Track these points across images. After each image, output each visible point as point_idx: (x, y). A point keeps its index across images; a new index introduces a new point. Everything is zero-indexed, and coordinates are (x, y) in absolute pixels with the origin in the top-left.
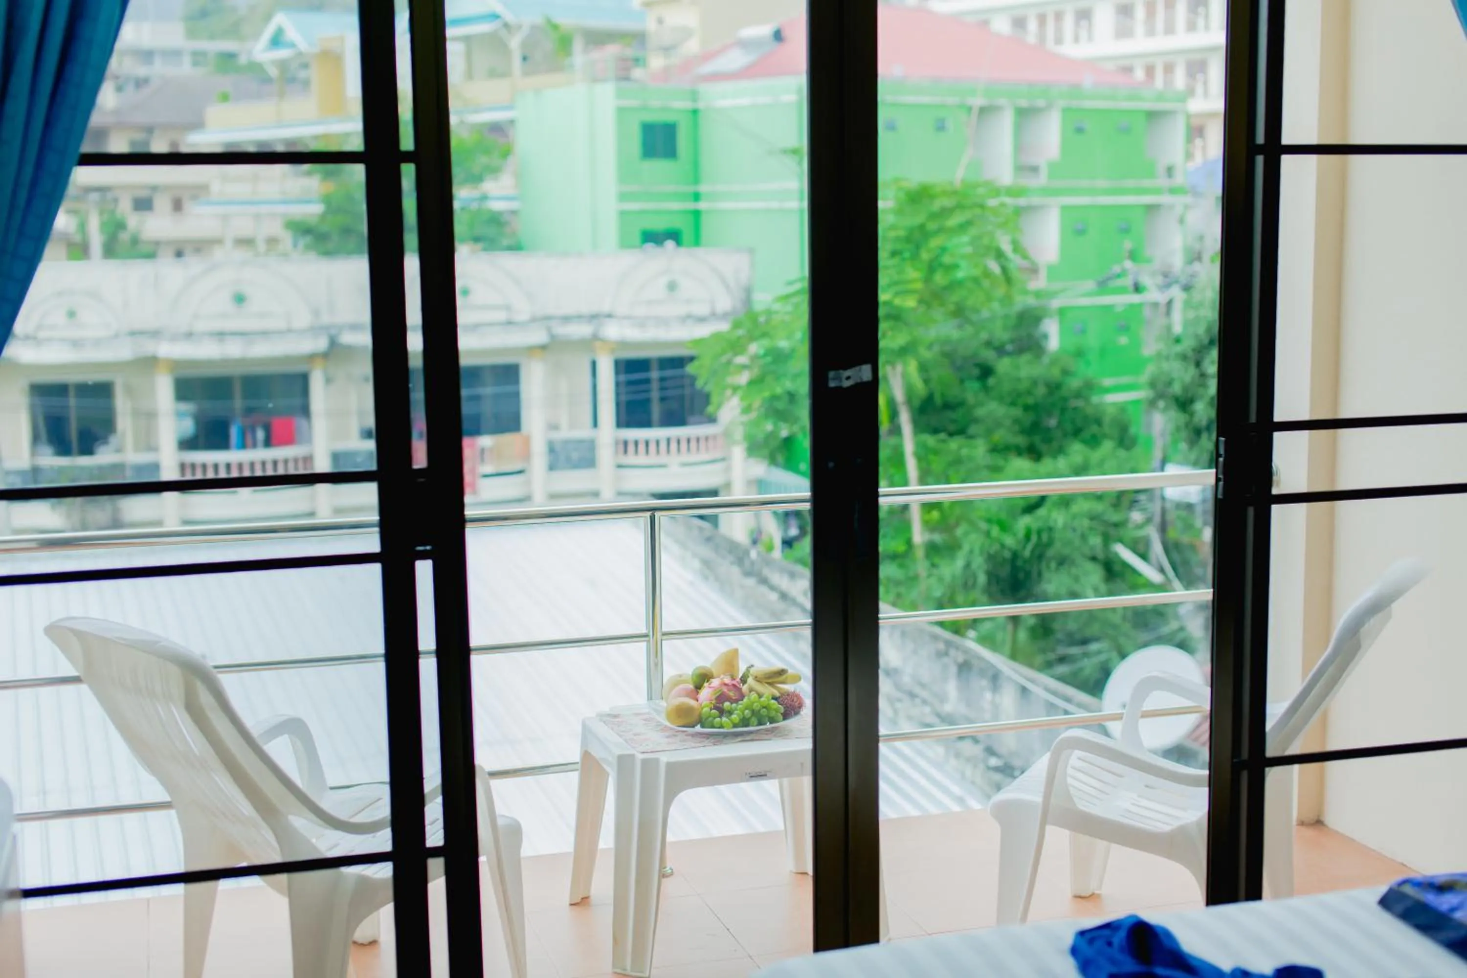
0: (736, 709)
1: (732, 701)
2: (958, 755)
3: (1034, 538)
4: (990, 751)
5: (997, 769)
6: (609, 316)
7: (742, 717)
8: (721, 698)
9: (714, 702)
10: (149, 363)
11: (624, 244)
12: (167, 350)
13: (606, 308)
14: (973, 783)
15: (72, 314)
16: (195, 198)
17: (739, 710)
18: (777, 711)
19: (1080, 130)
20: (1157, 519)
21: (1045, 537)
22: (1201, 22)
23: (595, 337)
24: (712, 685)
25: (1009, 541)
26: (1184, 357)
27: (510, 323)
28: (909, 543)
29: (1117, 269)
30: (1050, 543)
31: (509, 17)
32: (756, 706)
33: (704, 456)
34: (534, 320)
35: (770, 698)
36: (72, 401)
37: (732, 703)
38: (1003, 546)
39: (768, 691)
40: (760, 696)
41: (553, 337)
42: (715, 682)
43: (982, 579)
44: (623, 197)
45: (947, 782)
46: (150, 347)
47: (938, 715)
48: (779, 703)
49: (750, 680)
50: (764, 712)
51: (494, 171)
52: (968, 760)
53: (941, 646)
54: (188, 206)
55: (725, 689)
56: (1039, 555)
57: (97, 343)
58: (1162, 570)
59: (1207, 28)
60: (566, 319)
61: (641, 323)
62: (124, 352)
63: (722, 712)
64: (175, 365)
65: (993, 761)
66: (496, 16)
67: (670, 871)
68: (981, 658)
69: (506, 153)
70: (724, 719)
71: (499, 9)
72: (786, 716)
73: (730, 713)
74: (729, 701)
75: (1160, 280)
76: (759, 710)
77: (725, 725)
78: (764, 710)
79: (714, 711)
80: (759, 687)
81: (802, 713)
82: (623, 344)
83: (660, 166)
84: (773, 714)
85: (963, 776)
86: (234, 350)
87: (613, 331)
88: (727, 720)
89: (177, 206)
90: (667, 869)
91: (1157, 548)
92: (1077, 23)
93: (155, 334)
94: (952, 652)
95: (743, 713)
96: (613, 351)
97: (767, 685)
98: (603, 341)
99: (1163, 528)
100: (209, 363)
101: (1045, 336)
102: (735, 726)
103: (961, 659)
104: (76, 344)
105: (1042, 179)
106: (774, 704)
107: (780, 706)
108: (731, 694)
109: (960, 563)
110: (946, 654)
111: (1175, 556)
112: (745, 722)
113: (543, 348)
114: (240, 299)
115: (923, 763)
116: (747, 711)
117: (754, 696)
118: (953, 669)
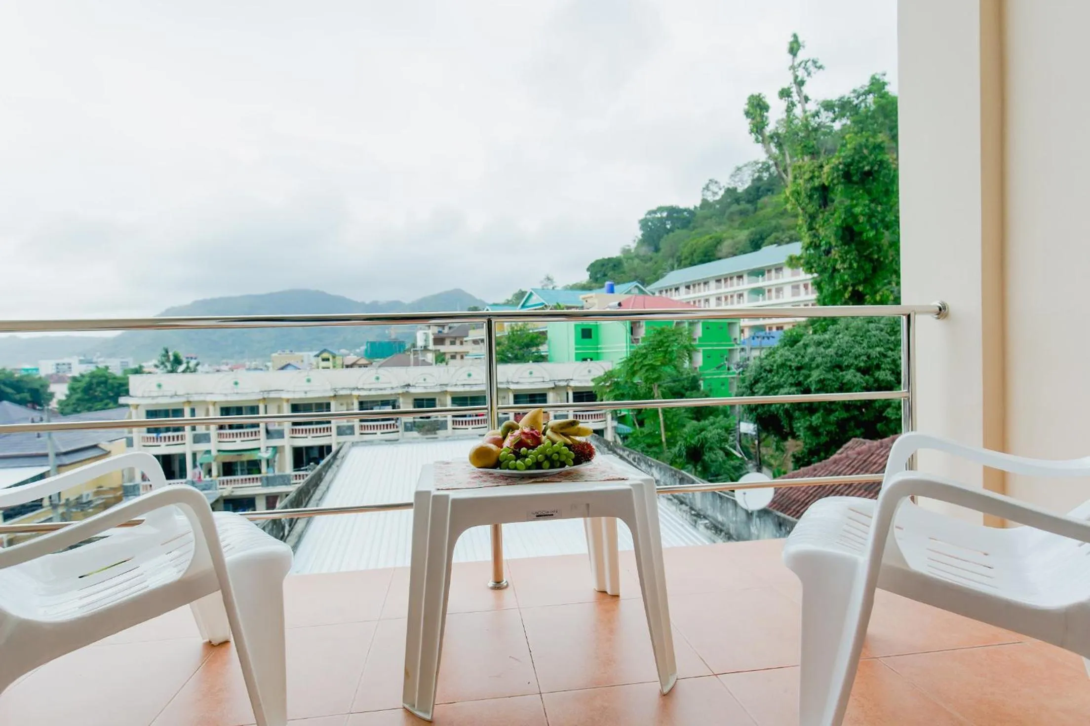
0: (531, 454)
1: (529, 447)
2: (680, 510)
3: (701, 441)
4: (692, 509)
5: (694, 515)
6: (571, 380)
7: (535, 461)
8: (519, 444)
9: (512, 447)
10: (445, 393)
11: (576, 360)
12: (449, 389)
13: (571, 378)
14: (686, 519)
15: (425, 380)
16: (466, 355)
17: (533, 455)
18: (567, 456)
19: (708, 328)
20: (738, 438)
21: (704, 440)
22: (741, 300)
23: (568, 386)
24: (514, 434)
25: (693, 442)
26: (746, 387)
27: (543, 382)
28: (661, 440)
29: (722, 363)
30: (707, 442)
31: (547, 304)
32: (549, 451)
33: (599, 420)
34: (550, 381)
35: (563, 444)
36: (425, 402)
37: (528, 449)
38: (691, 443)
39: (560, 440)
40: (553, 443)
41: (556, 386)
42: (517, 432)
43: (684, 453)
44: (576, 349)
45: (677, 519)
46: (445, 389)
47: (673, 496)
48: (570, 450)
49: (548, 432)
50: (555, 457)
51: (542, 343)
52: (684, 511)
53: (673, 472)
54: (465, 357)
55: (523, 437)
56: (702, 446)
57: (431, 387)
58: (741, 454)
59: (743, 302)
60: (559, 381)
61: (581, 381)
62: (438, 390)
63: (518, 456)
64: (452, 393)
65: (693, 512)
66: (543, 304)
67: (505, 584)
68: (687, 476)
69: (546, 338)
70: (519, 462)
71: (544, 302)
72: (577, 462)
73: (526, 456)
74: (526, 447)
75: (736, 366)
76: (552, 455)
77: (518, 467)
78: (556, 455)
79: (512, 455)
80: (555, 437)
81: (592, 460)
82: (576, 387)
83: (587, 340)
84: (563, 458)
85: (682, 517)
86: (467, 389)
87: (572, 384)
88: (522, 463)
89: (462, 357)
90: (504, 582)
91: (739, 447)
92: (705, 303)
93: (446, 385)
94: (678, 475)
95: (537, 457)
96: (572, 390)
97: (561, 435)
98: (570, 386)
99: (740, 441)
100: (460, 392)
101: (700, 386)
102: (529, 468)
103: (680, 477)
104: (425, 387)
105: (697, 342)
106: (565, 450)
107: (571, 452)
108: (529, 441)
109: (677, 448)
110: (676, 475)
111: (745, 450)
112: (538, 465)
113: (553, 388)
114: (469, 375)
115: (669, 512)
116: (540, 456)
117: (548, 442)
118: (678, 480)
